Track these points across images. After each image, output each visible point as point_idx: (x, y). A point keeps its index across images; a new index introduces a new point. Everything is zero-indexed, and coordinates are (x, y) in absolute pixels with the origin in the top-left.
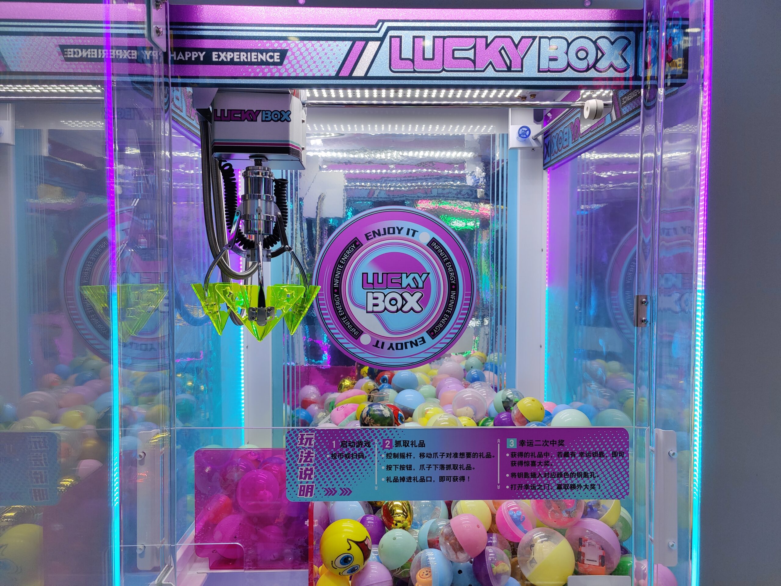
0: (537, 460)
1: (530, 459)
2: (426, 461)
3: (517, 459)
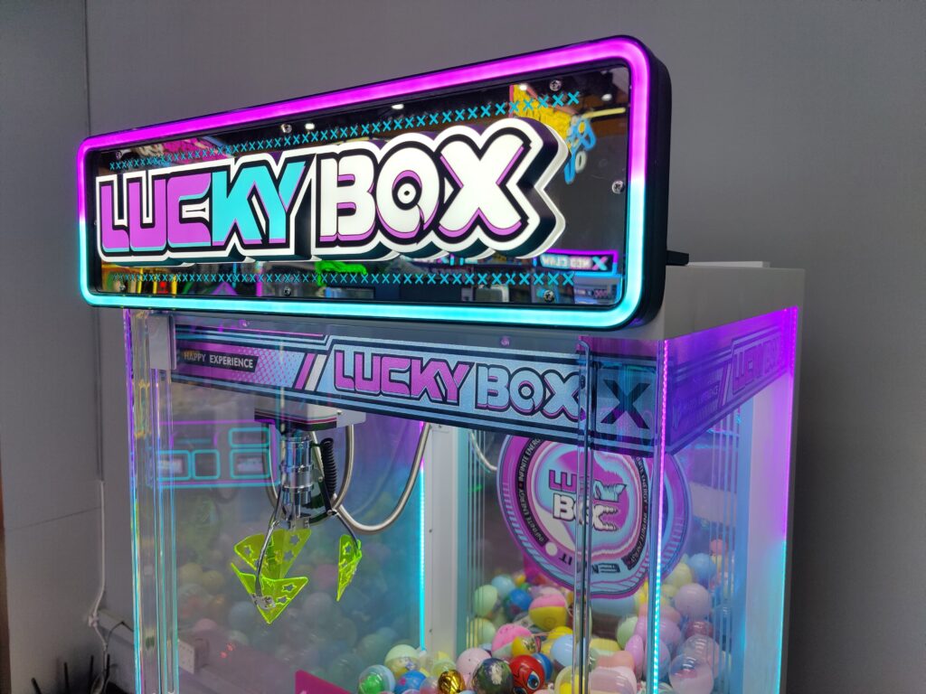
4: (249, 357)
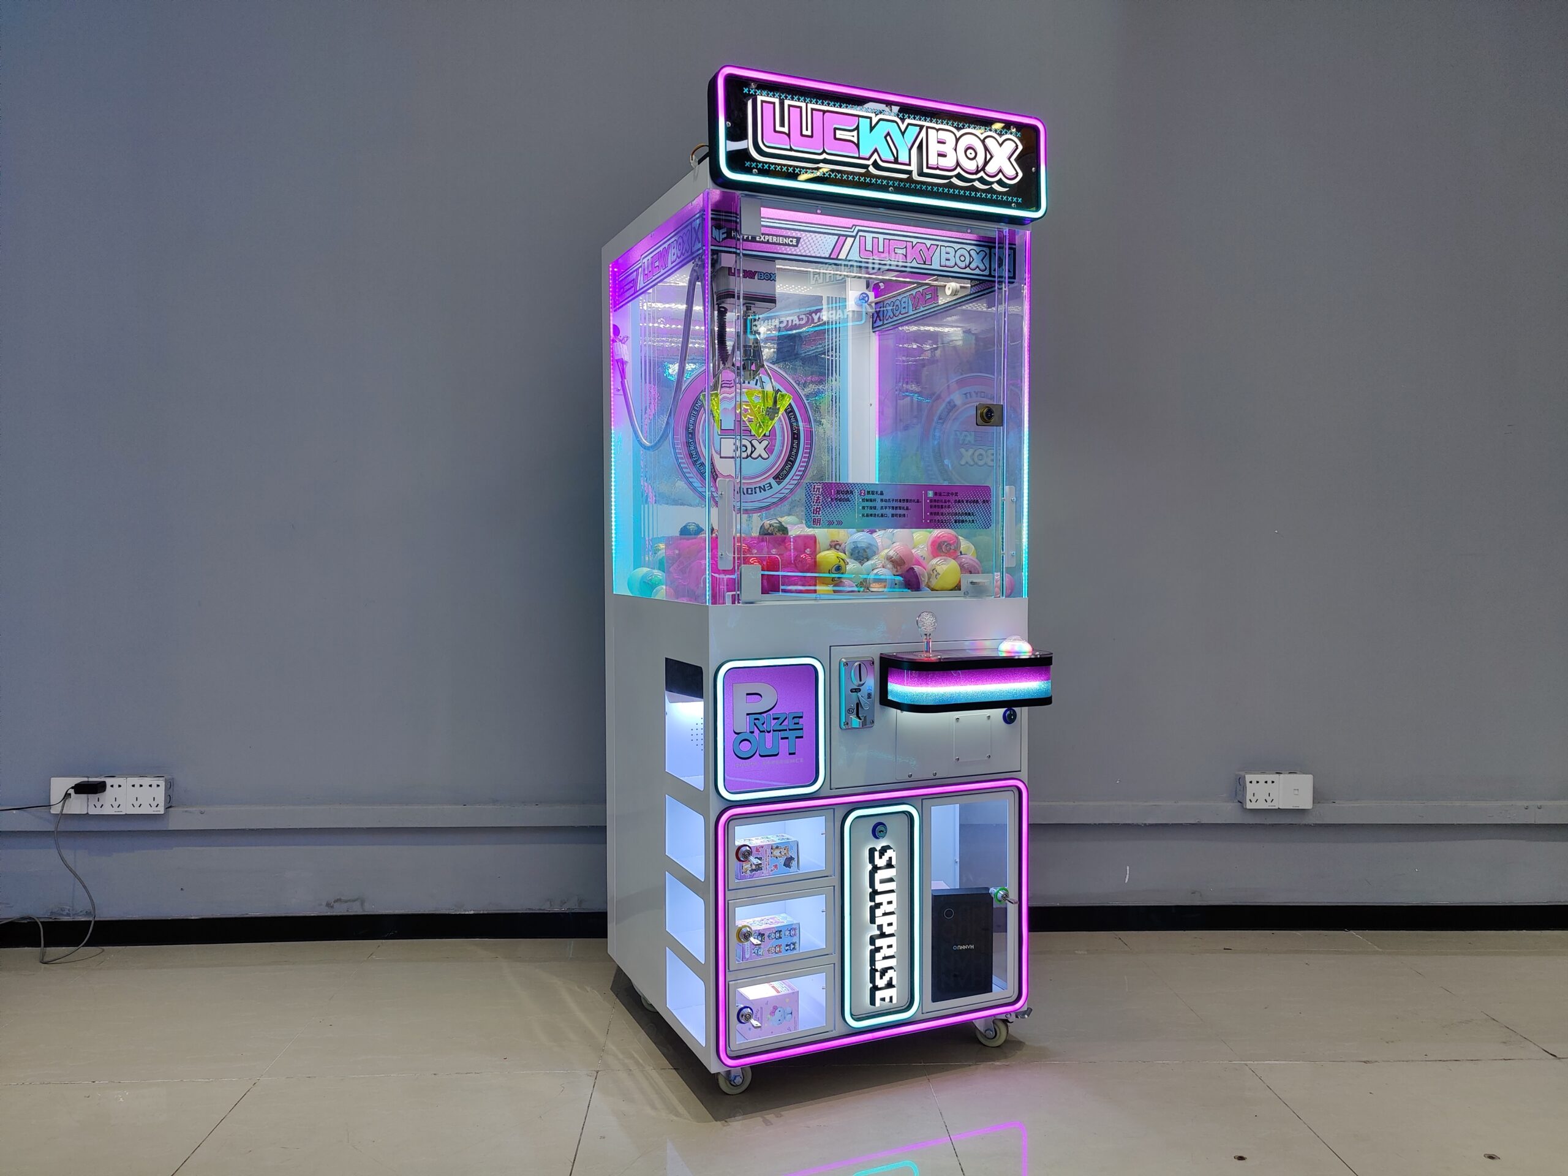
0: (944, 504)
1: (940, 504)
2: (883, 504)
3: (933, 504)
4: (793, 237)
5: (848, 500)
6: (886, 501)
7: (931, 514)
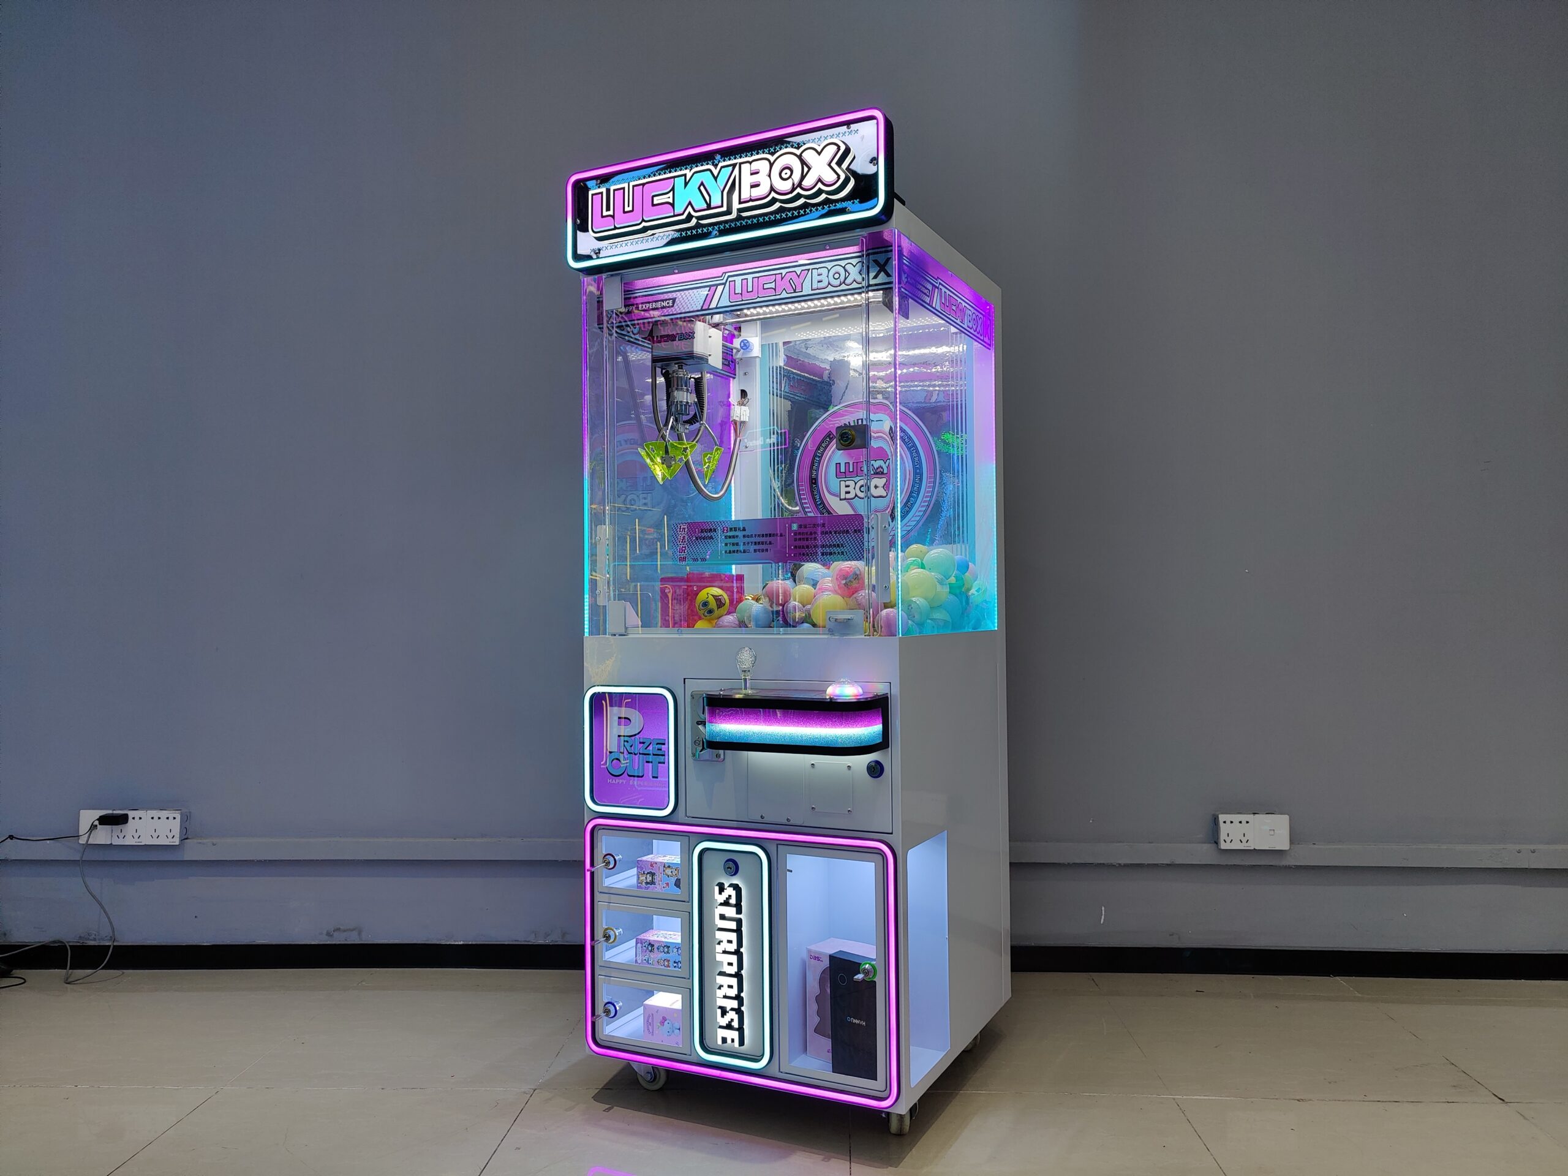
0: (809, 537)
1: (805, 537)
2: (747, 540)
3: (798, 537)
4: (669, 299)
5: (711, 538)
6: (748, 536)
7: (795, 547)
